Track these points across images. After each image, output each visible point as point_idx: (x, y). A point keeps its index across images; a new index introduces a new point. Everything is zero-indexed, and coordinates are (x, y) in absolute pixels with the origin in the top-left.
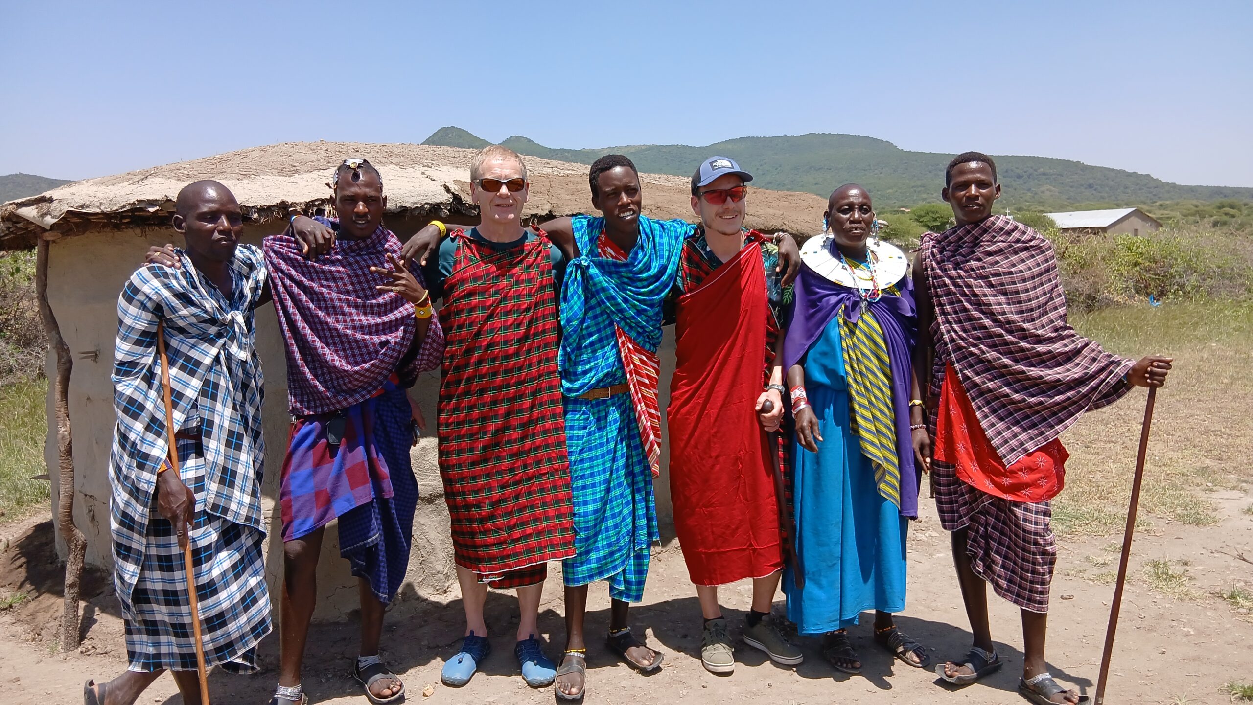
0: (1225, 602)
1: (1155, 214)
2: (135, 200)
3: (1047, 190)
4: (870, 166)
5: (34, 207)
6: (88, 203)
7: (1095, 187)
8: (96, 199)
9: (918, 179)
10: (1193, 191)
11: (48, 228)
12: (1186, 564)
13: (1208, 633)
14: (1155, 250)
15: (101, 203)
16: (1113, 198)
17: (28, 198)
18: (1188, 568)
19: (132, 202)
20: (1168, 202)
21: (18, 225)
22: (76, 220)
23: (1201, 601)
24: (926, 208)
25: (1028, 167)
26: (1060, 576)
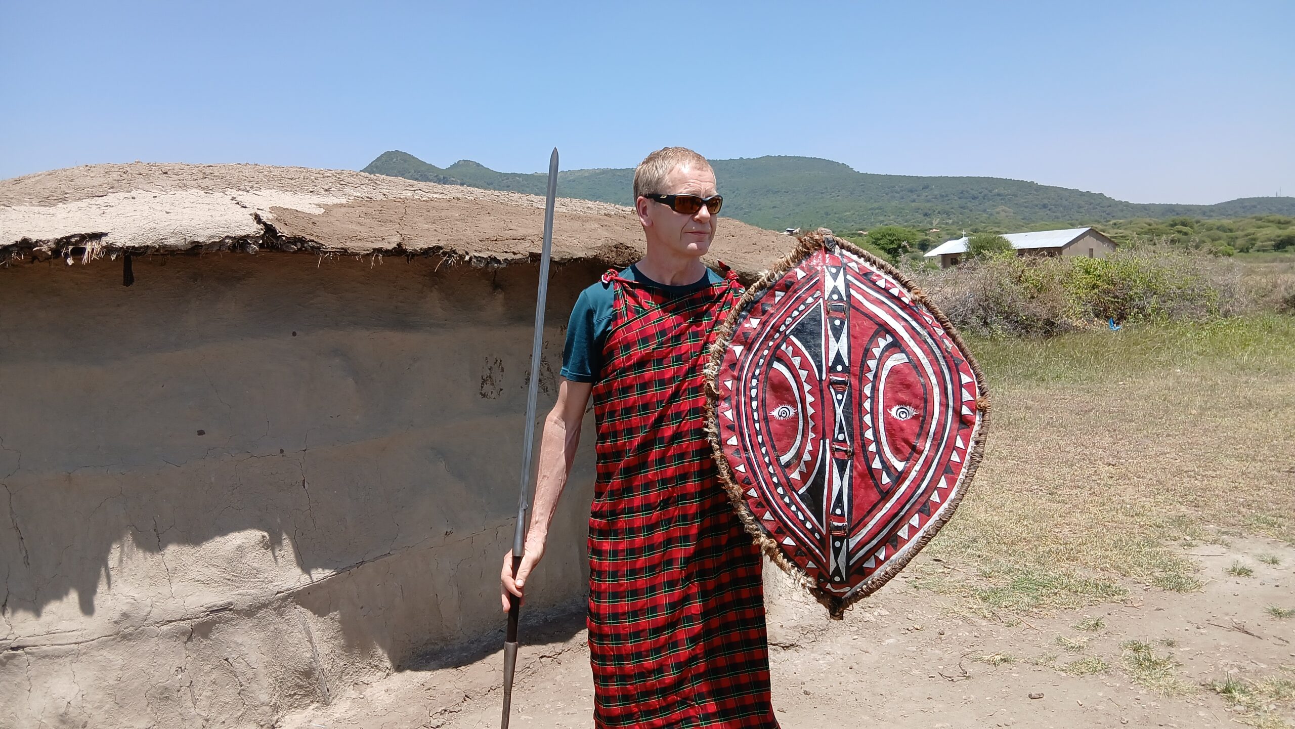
0: (1218, 697)
1: (1109, 233)
3: (1003, 211)
4: (827, 188)
7: (1050, 207)
9: (875, 202)
10: (1146, 210)
12: (1170, 644)
14: (1113, 271)
16: (1067, 217)
18: (1173, 650)
20: (1121, 221)
23: (1191, 696)
24: (883, 230)
25: (983, 188)
26: (1028, 666)
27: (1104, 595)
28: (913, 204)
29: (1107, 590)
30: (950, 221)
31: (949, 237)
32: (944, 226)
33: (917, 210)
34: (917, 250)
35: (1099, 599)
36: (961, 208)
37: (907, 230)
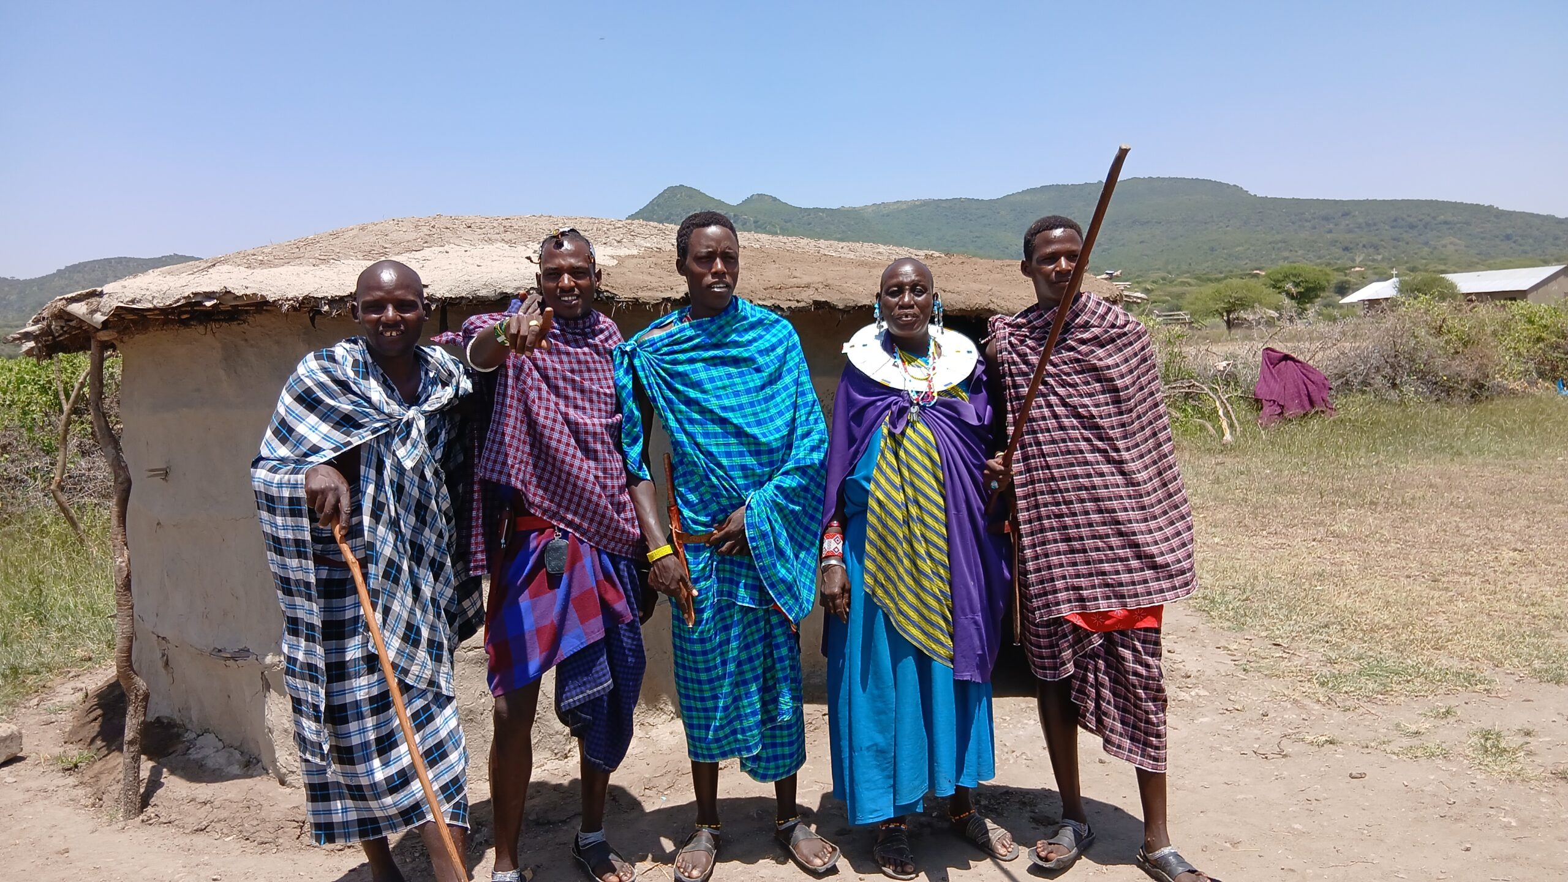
2: (190, 293)
3: (1451, 243)
4: (1212, 217)
5: (83, 303)
6: (139, 297)
7: (1515, 238)
8: (148, 293)
9: (1278, 233)
11: (99, 327)
12: (1528, 734)
13: (1535, 824)
15: (154, 297)
17: (79, 293)
18: (1528, 739)
19: (186, 295)
21: (71, 324)
22: (131, 317)
23: (1537, 783)
24: (1286, 269)
25: (1423, 214)
26: (1356, 749)
27: (1466, 684)
28: (1329, 236)
29: (1470, 679)
30: (1379, 257)
31: (1377, 277)
32: (1370, 263)
33: (1334, 243)
34: (1333, 294)
35: (1459, 688)
36: (1394, 240)
37: (1318, 268)
